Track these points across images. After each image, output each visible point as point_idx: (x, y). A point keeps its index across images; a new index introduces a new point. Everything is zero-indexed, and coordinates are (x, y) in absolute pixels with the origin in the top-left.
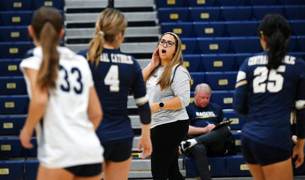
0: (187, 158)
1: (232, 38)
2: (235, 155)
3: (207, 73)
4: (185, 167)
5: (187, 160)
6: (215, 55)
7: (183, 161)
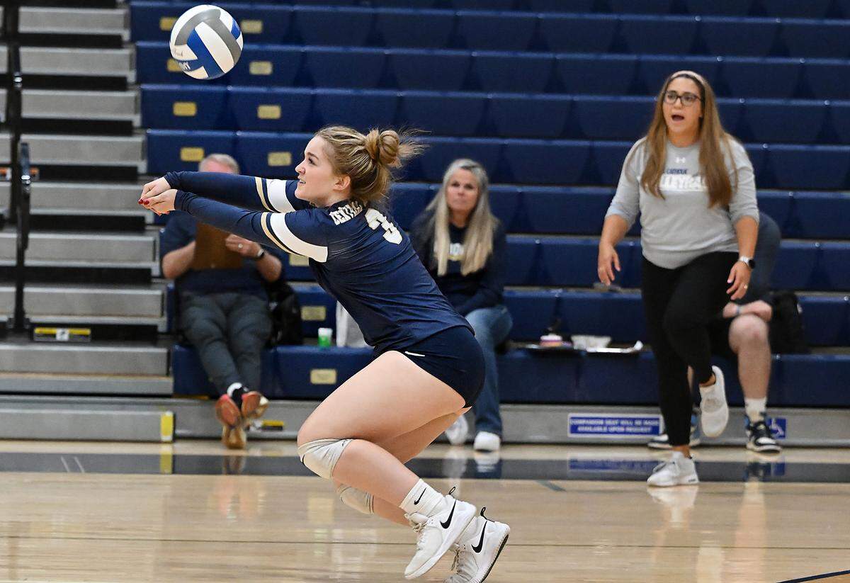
0: (177, 347)
1: (307, 48)
2: (300, 343)
3: (239, 134)
4: (171, 369)
5: (176, 352)
6: (263, 90)
7: (169, 354)
